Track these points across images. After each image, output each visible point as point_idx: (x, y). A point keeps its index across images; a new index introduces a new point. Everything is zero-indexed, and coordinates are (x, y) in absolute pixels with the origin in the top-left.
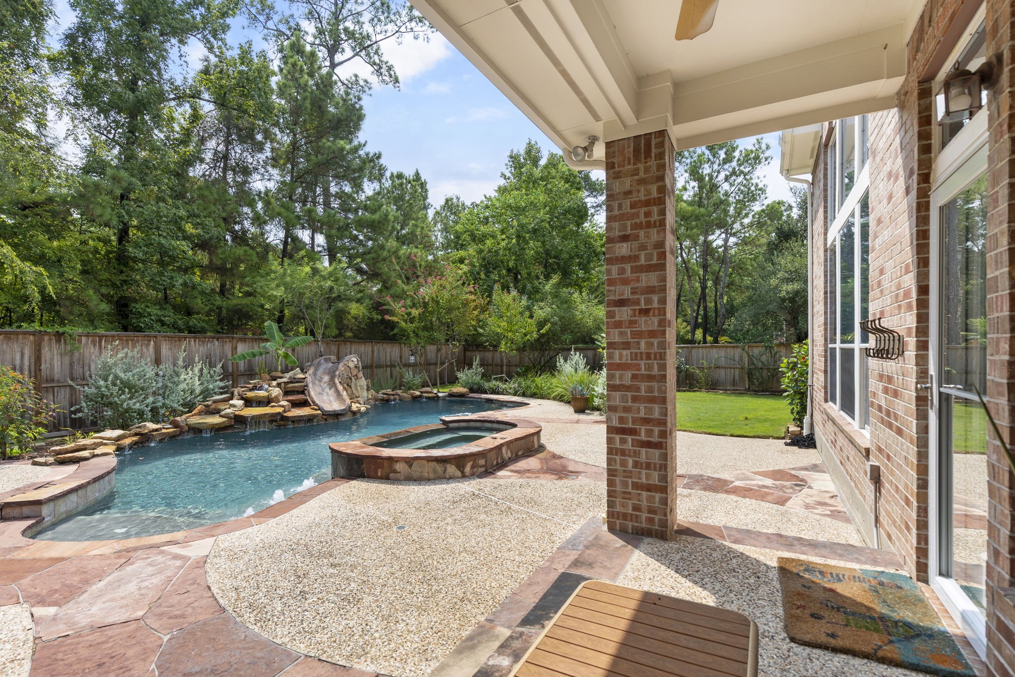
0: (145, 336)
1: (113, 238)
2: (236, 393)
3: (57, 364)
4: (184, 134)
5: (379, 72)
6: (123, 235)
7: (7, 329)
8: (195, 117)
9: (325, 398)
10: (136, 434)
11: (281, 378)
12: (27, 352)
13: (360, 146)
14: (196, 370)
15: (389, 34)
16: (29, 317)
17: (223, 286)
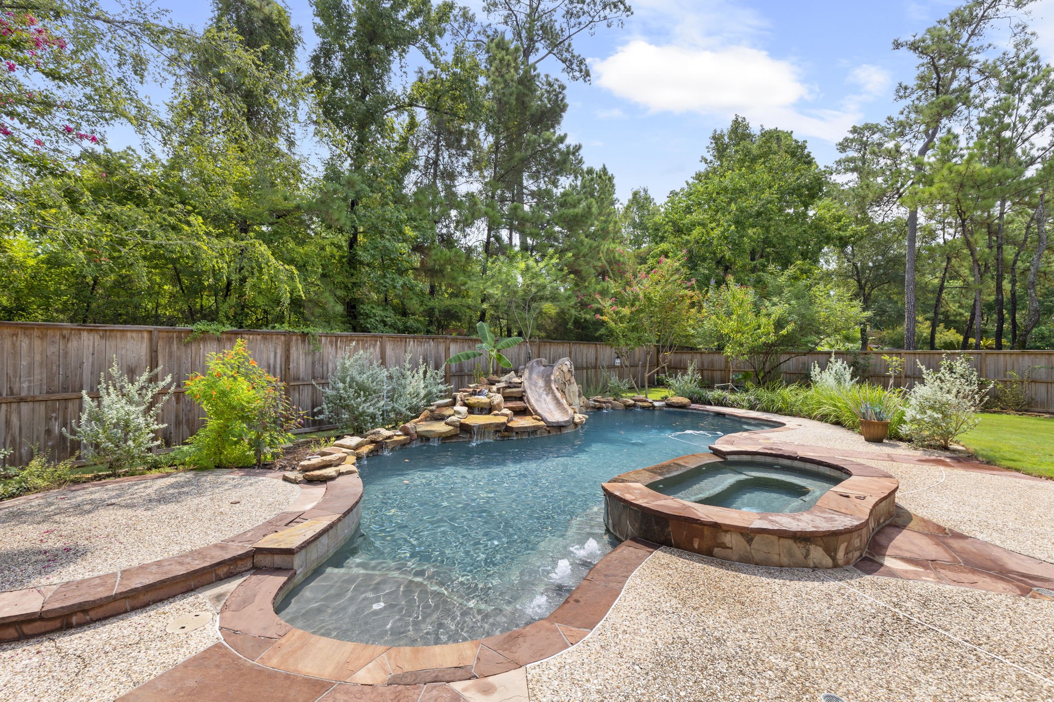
0: (373, 336)
1: (344, 244)
2: (458, 398)
3: (302, 363)
4: (403, 143)
5: (569, 69)
6: (353, 242)
7: (264, 330)
8: (412, 125)
9: (544, 406)
10: (372, 442)
11: (499, 382)
12: (279, 351)
13: (562, 139)
14: (421, 372)
15: (582, 26)
16: (280, 319)
17: (432, 288)
